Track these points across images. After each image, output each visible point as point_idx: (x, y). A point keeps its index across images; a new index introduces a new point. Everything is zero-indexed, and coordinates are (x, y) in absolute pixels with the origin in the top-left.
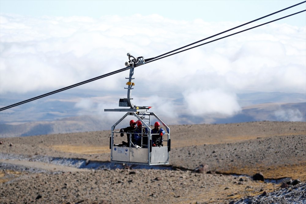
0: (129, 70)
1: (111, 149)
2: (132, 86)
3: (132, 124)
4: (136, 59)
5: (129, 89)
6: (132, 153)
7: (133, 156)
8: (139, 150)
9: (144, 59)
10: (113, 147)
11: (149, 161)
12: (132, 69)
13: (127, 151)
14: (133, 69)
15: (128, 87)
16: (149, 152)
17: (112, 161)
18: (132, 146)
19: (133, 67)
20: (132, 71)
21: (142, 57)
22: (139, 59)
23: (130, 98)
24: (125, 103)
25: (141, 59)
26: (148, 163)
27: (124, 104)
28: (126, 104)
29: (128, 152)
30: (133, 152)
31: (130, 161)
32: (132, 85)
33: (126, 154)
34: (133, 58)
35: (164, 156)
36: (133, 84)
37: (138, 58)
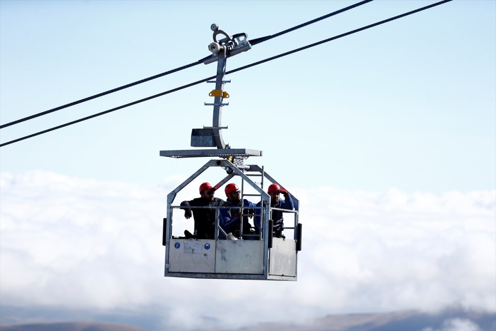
0: (216, 63)
1: (165, 247)
2: (222, 100)
3: (206, 192)
4: (231, 38)
5: (217, 106)
6: (222, 253)
7: (225, 260)
8: (239, 246)
9: (248, 39)
10: (173, 242)
11: (266, 269)
12: (222, 60)
13: (207, 248)
14: (225, 61)
15: (213, 102)
16: (266, 250)
17: (169, 272)
18: (222, 237)
19: (225, 56)
20: (223, 67)
21: (243, 34)
22: (236, 39)
23: (219, 126)
24: (206, 137)
25: (242, 38)
26: (263, 274)
27: (203, 141)
28: (209, 139)
29: (210, 252)
30: (225, 250)
31: (217, 272)
32: (223, 97)
33: (205, 255)
34: (224, 37)
35: (290, 262)
36: (225, 95)
37: (235, 36)
